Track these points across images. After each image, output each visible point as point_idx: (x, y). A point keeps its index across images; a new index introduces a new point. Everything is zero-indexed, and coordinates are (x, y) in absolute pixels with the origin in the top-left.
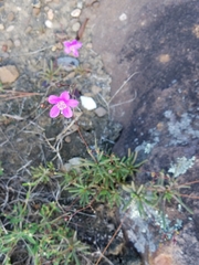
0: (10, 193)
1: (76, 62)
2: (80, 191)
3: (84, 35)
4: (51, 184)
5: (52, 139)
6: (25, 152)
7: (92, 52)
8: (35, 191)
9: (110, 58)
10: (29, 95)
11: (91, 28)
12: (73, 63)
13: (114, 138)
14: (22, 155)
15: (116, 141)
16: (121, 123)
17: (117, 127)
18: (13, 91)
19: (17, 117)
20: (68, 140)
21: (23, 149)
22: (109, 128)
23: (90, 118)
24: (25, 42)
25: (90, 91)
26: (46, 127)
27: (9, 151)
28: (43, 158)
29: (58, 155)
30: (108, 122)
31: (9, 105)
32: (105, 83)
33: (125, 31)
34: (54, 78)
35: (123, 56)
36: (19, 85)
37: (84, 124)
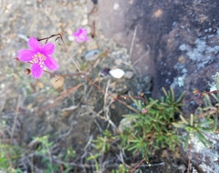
0: (87, 169)
1: (98, 51)
2: (138, 145)
3: (97, 33)
4: (114, 148)
5: (101, 112)
6: (86, 130)
7: (106, 40)
8: (104, 160)
9: (119, 36)
10: (75, 89)
11: (99, 26)
12: (96, 53)
13: (148, 88)
14: (85, 134)
15: (151, 90)
16: (149, 75)
17: (147, 79)
18: (65, 91)
19: (73, 108)
20: (113, 107)
21: (83, 129)
22: (140, 83)
23: (123, 83)
24: (61, 57)
25: (115, 65)
26: (94, 105)
27: (75, 135)
28: (101, 130)
29: (110, 122)
30: (138, 79)
31: (65, 102)
32: (123, 54)
33: (121, 14)
34: (86, 69)
35: (128, 29)
36: (67, 85)
37: (120, 90)
